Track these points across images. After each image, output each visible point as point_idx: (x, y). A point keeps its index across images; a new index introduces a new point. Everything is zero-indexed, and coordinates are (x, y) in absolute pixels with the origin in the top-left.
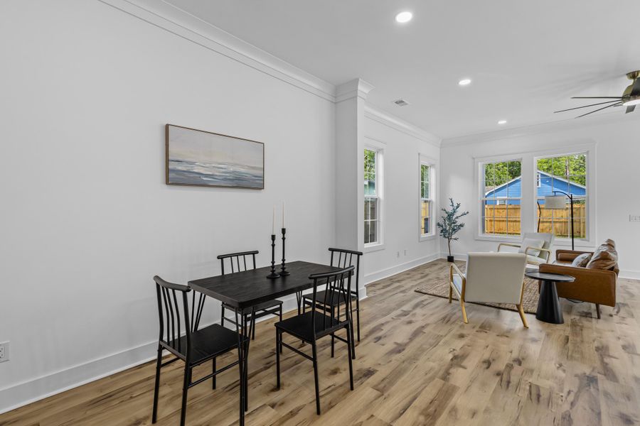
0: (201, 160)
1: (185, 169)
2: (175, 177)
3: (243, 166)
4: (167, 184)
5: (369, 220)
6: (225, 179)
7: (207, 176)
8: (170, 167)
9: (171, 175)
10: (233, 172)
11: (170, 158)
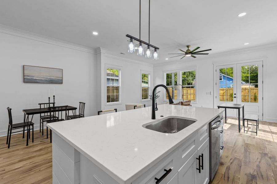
0: (36, 75)
1: (30, 78)
2: (27, 80)
3: (54, 77)
4: (24, 82)
5: (115, 94)
6: (46, 81)
7: (38, 80)
8: (25, 78)
9: (25, 80)
10: (50, 78)
11: (25, 75)
